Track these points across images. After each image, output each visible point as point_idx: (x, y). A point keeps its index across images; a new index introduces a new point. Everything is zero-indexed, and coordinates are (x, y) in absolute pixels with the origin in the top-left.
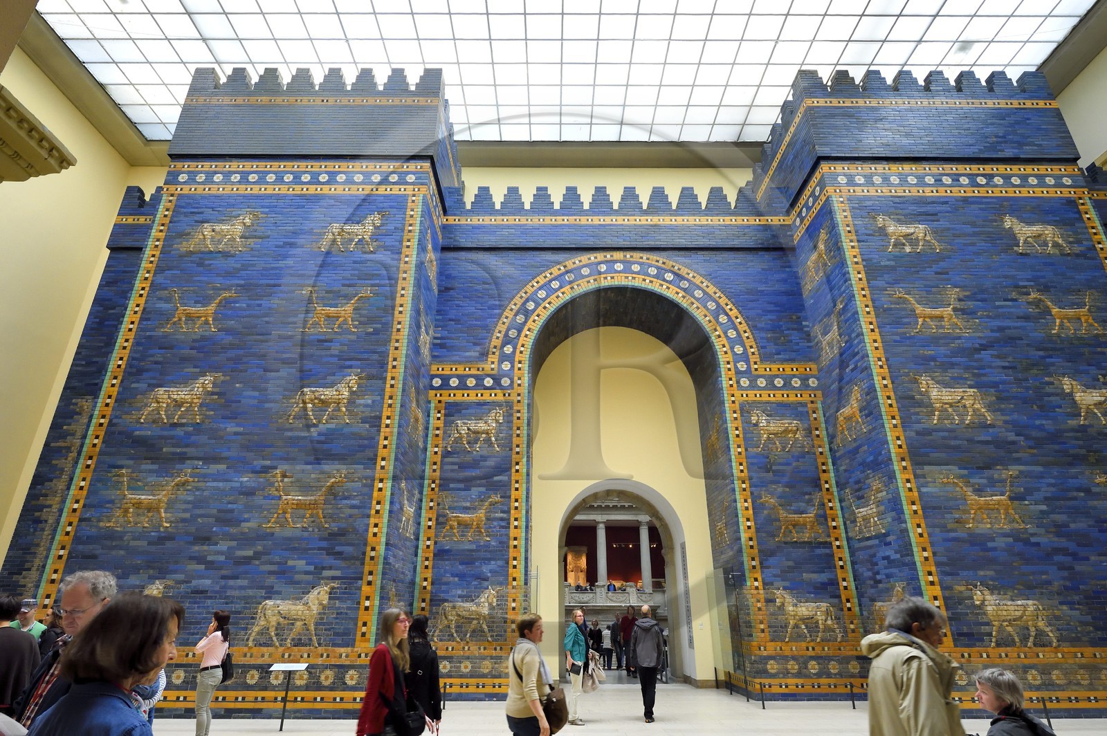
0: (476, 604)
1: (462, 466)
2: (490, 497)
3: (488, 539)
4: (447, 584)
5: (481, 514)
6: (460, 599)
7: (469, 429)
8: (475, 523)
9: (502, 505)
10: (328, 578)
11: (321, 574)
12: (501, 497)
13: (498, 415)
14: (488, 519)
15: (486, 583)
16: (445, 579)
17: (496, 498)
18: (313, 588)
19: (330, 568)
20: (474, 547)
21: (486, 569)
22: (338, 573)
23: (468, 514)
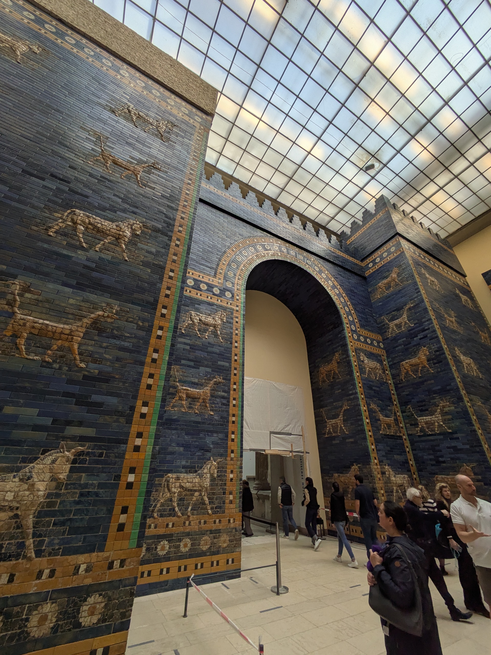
0: (199, 475)
1: (193, 348)
2: (214, 377)
3: (212, 413)
4: (172, 453)
5: (207, 390)
6: (183, 470)
7: (200, 320)
8: (202, 397)
9: (224, 385)
10: (73, 438)
11: (62, 431)
12: (223, 379)
13: (223, 316)
14: (212, 396)
15: (209, 454)
16: (170, 449)
17: (219, 379)
18: (44, 453)
19: (80, 424)
20: (199, 419)
21: (209, 440)
22: (90, 432)
23: (196, 388)
